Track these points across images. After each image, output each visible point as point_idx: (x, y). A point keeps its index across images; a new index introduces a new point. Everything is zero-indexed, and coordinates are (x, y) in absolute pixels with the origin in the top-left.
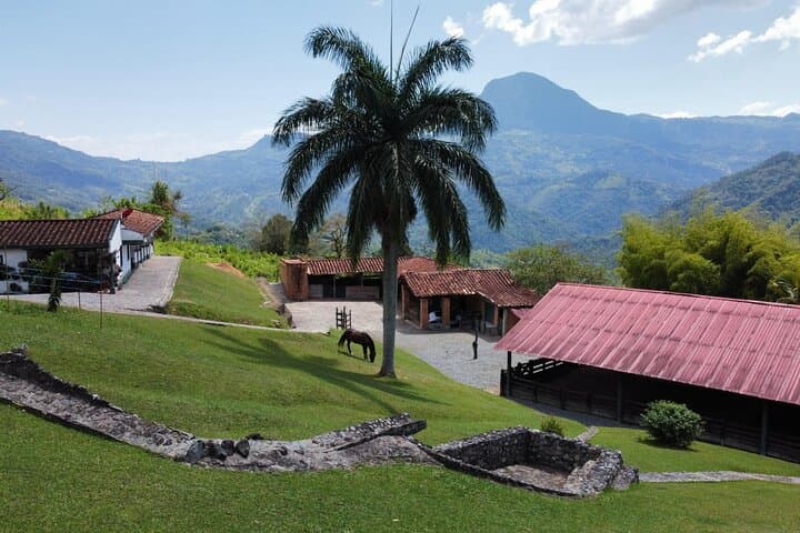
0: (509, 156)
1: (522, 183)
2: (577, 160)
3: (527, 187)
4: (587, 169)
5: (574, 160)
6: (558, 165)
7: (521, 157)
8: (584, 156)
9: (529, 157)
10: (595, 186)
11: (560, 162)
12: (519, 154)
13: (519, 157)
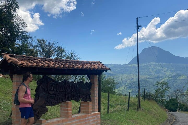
0: (151, 70)
1: (155, 78)
2: (171, 71)
3: (157, 79)
4: (174, 74)
5: (170, 71)
6: (166, 72)
7: (154, 70)
8: (173, 69)
9: (156, 70)
10: (178, 79)
11: (166, 71)
12: (154, 69)
13: (153, 70)
